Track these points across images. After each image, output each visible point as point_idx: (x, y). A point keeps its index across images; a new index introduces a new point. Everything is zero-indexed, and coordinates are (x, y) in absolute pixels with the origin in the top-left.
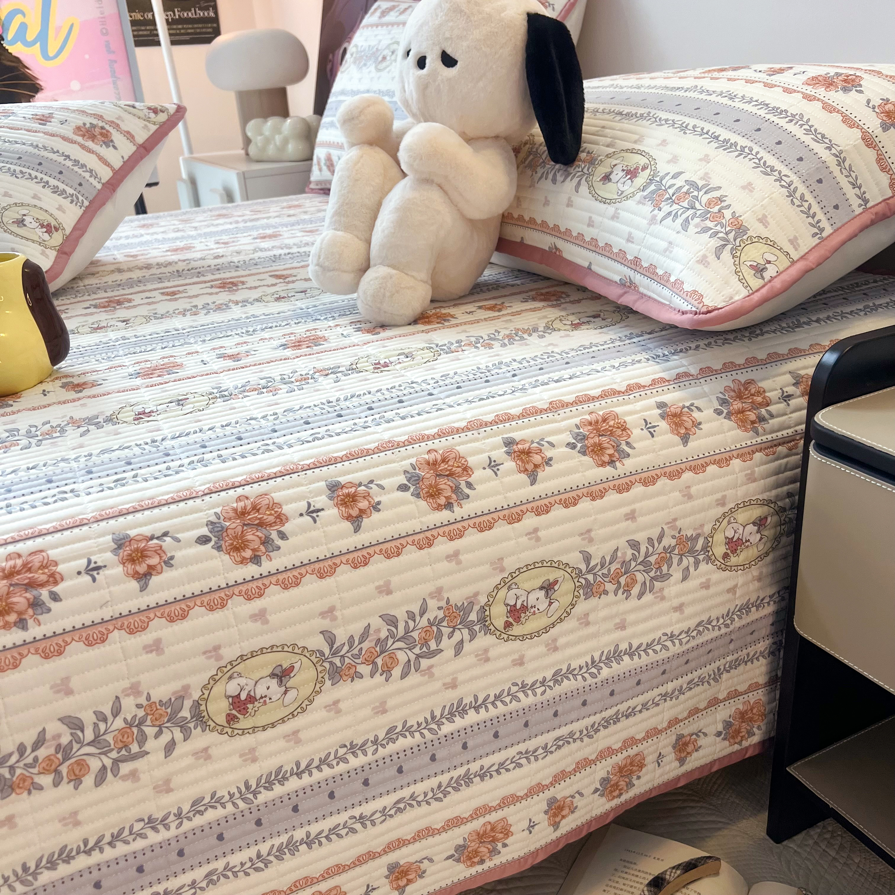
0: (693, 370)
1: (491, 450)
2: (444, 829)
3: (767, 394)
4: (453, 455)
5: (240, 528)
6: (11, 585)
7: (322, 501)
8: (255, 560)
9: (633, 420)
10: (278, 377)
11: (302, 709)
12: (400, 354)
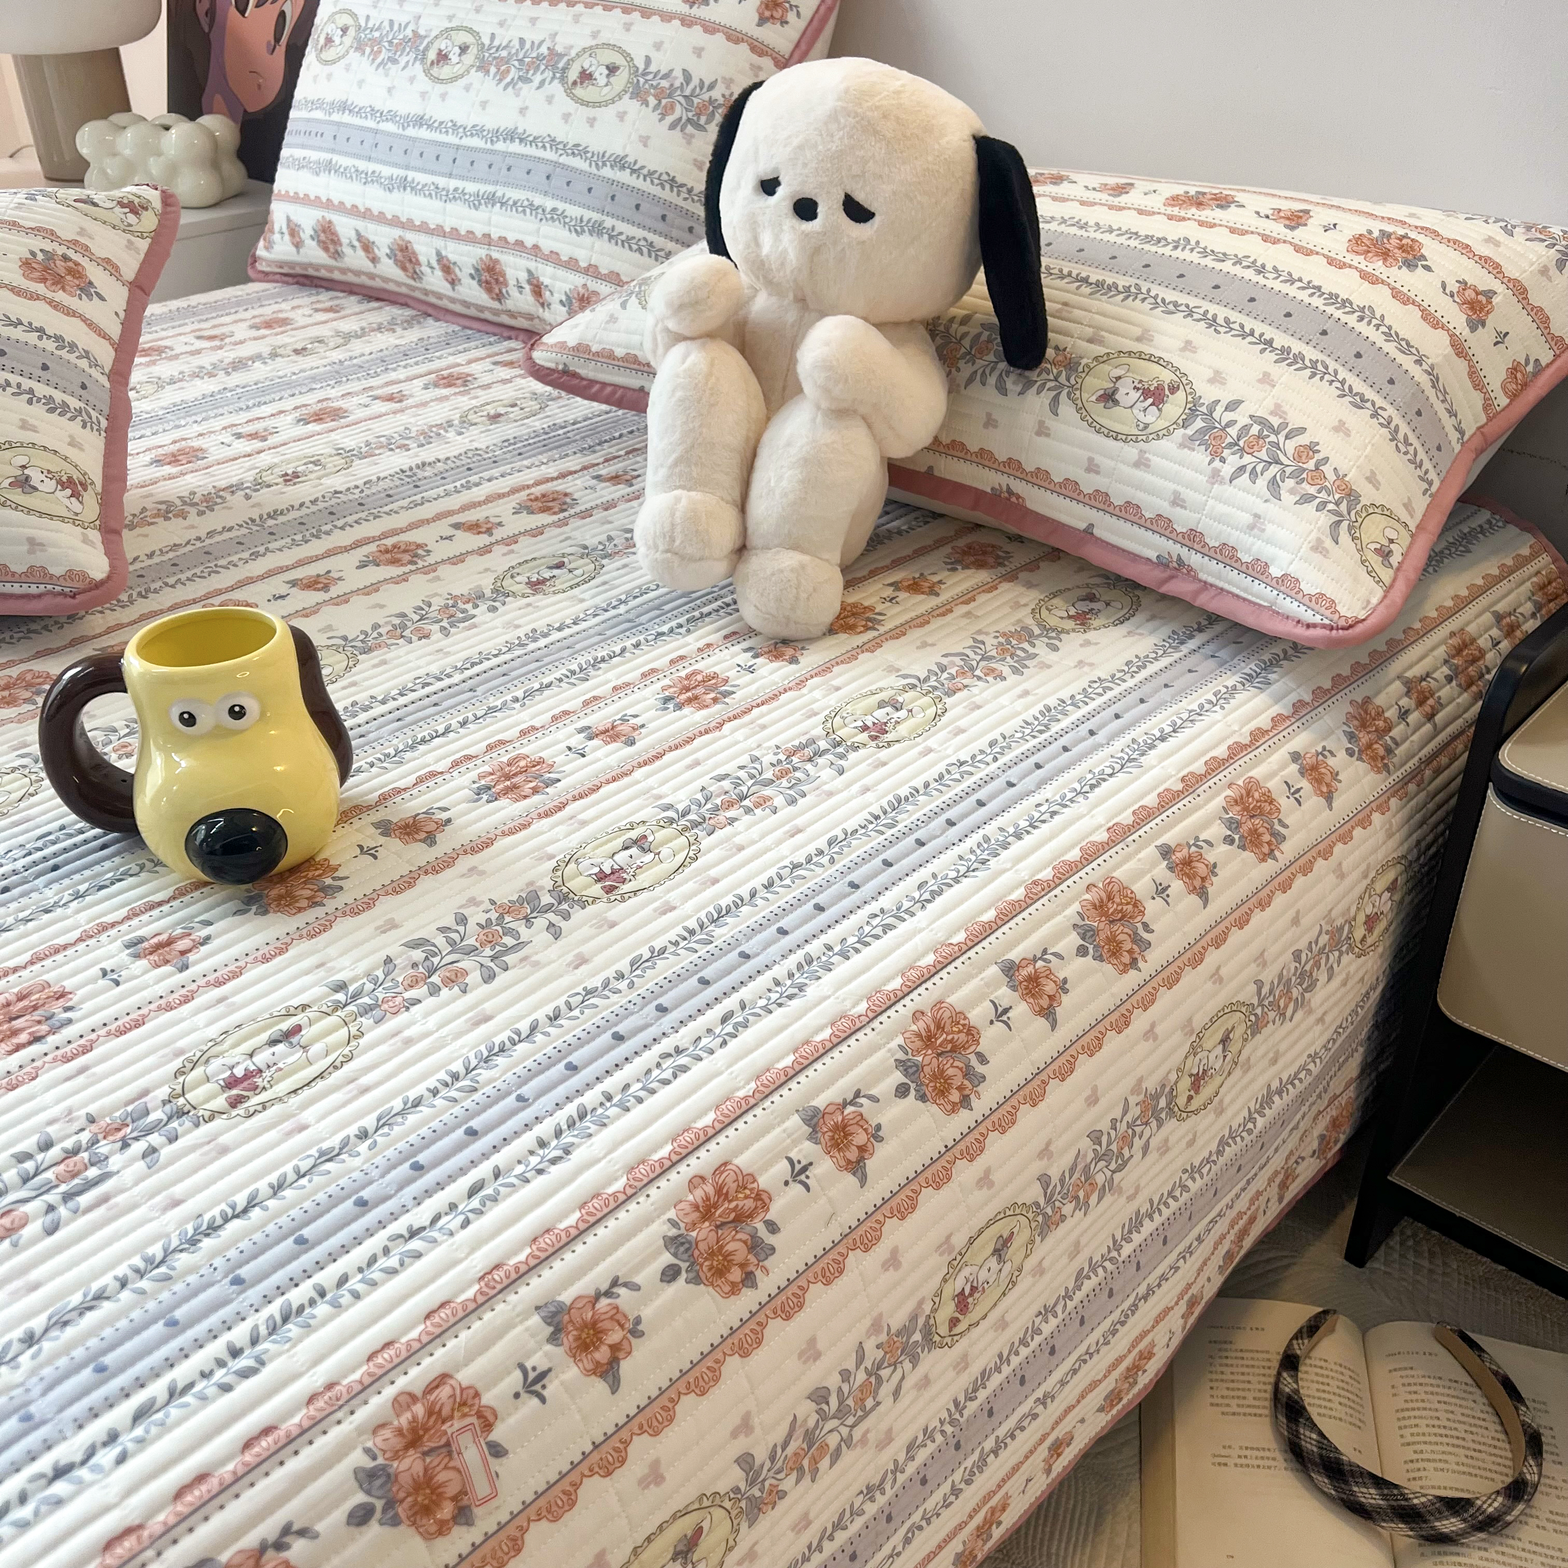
0: (1308, 698)
1: (1149, 871)
2: (1104, 1377)
3: (1387, 715)
4: (1116, 888)
5: (935, 1061)
6: (717, 1227)
7: (1004, 995)
8: (965, 1102)
9: (1274, 785)
10: (742, 774)
11: (1013, 1283)
12: (881, 705)
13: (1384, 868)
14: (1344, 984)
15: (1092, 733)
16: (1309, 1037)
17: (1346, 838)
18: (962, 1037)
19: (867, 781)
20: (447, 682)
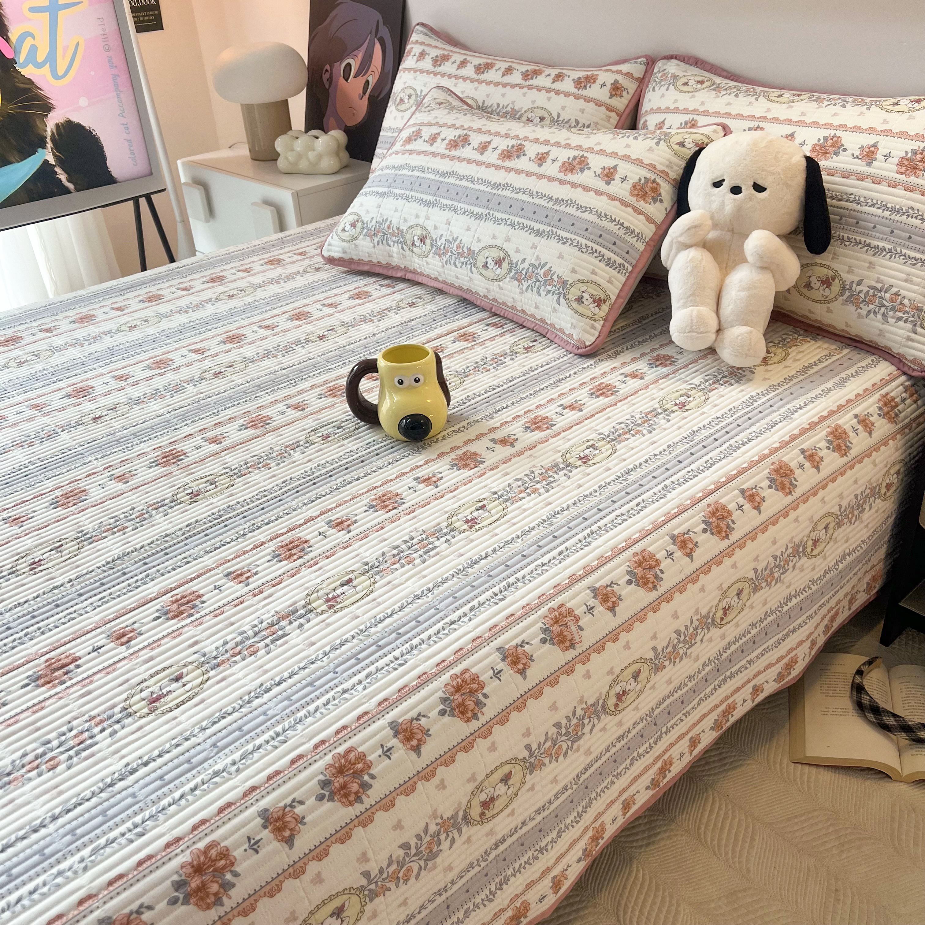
1: (796, 458)
2: (776, 663)
3: (896, 400)
4: (783, 464)
5: (716, 521)
6: (644, 569)
7: (741, 500)
8: (727, 537)
9: (847, 427)
10: (628, 422)
11: (742, 609)
12: (682, 396)
13: (894, 464)
14: (876, 512)
15: (771, 406)
16: (861, 533)
17: (877, 450)
18: (726, 514)
19: (680, 424)
20: (502, 388)
